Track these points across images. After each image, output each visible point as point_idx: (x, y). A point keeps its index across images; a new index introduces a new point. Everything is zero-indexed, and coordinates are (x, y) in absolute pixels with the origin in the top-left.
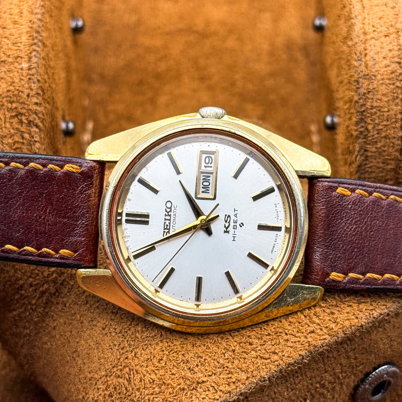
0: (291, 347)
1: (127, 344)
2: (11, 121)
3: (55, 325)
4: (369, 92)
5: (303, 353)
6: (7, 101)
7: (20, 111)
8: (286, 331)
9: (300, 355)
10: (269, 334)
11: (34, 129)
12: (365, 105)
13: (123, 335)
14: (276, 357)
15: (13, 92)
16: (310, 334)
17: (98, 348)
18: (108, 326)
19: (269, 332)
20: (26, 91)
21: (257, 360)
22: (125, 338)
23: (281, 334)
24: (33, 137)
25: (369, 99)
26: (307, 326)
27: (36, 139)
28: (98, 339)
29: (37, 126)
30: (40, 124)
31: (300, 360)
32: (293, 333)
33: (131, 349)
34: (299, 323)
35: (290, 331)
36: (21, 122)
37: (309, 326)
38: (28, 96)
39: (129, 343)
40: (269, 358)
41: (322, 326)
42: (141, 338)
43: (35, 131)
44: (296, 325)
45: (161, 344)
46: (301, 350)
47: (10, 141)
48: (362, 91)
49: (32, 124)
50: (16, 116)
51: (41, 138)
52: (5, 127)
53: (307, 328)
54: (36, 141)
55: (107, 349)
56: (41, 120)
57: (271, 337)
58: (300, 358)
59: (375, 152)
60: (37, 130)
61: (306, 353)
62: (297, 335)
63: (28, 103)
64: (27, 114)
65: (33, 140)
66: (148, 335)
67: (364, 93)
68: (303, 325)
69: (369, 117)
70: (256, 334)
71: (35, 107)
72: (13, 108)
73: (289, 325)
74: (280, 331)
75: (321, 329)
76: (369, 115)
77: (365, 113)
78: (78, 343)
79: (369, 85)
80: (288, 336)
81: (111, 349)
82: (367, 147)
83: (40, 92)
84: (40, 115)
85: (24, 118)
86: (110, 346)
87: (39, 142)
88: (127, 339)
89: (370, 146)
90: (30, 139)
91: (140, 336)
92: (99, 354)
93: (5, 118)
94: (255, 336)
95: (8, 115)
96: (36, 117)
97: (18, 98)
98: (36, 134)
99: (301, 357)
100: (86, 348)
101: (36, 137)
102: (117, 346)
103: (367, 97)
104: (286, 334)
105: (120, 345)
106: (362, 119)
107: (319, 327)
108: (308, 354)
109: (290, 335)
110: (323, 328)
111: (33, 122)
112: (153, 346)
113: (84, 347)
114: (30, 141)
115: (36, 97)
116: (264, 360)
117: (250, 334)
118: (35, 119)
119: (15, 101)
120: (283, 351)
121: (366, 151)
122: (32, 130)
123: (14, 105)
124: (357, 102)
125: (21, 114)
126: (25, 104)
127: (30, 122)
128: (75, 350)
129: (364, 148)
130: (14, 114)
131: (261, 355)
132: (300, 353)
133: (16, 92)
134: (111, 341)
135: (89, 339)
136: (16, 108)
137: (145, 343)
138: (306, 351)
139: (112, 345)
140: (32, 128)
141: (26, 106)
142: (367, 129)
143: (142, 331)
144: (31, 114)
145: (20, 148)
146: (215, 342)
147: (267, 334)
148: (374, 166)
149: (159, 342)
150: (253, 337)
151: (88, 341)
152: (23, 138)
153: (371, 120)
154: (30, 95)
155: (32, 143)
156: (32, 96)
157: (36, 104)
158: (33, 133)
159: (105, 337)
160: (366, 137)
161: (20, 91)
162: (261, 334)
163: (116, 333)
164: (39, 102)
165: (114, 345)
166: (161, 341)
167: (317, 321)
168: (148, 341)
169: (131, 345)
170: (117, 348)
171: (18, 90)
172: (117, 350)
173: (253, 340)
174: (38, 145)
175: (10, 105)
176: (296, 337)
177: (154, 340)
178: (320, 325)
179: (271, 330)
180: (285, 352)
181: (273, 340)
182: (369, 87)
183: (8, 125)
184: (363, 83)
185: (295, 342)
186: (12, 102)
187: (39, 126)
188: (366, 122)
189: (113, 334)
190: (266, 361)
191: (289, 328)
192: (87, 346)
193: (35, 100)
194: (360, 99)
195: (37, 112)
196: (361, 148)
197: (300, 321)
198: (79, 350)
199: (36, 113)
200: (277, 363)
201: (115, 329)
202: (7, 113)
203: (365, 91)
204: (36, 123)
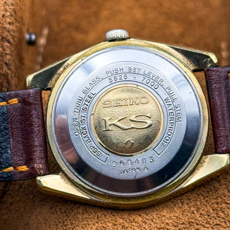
1: (69, 223)
3: (12, 201)
8: (198, 222)
10: (184, 223)
11: (6, 44)
13: (67, 215)
16: (216, 226)
17: (45, 223)
18: (55, 206)
19: (183, 221)
20: (2, 13)
22: (68, 218)
23: (193, 224)
24: (5, 50)
26: (214, 219)
27: (7, 52)
28: (46, 216)
29: (9, 42)
30: (11, 40)
32: (202, 224)
33: (73, 227)
34: (208, 216)
35: (200, 222)
37: (216, 219)
38: (3, 16)
39: (71, 221)
41: (226, 219)
42: (81, 218)
43: (7, 46)
44: (206, 217)
45: (97, 225)
49: (5, 39)
51: (11, 51)
53: (214, 221)
54: (7, 54)
55: (53, 225)
56: (12, 36)
57: (185, 226)
60: (8, 45)
62: (206, 226)
63: (3, 22)
65: (4, 52)
66: (87, 217)
68: (211, 218)
70: (173, 222)
71: (8, 26)
73: (200, 216)
74: (193, 221)
75: (225, 222)
78: (30, 217)
81: (57, 225)
83: (13, 14)
84: (12, 33)
86: (55, 222)
87: (9, 54)
88: (70, 218)
90: (2, 52)
91: (80, 217)
92: (47, 228)
94: (172, 223)
96: (9, 34)
98: (8, 48)
100: (36, 222)
101: (7, 50)
102: (61, 223)
104: (197, 224)
105: (63, 222)
107: (224, 220)
109: (200, 225)
110: (227, 221)
112: (90, 226)
113: (35, 221)
114: (3, 53)
115: (9, 18)
117: (168, 222)
118: (7, 36)
128: (27, 222)
134: (56, 219)
135: (39, 216)
137: (84, 223)
139: (57, 221)
140: (5, 43)
143: (83, 213)
144: (5, 31)
146: (139, 226)
147: (181, 223)
149: (96, 223)
150: (171, 224)
151: (39, 217)
154: (5, 16)
155: (4, 55)
157: (10, 23)
158: (5, 47)
159: (52, 215)
162: (176, 223)
163: (62, 213)
164: (12, 22)
165: (59, 222)
166: (97, 222)
167: (223, 215)
168: (87, 221)
169: (73, 224)
170: (61, 224)
172: (61, 226)
173: (171, 227)
174: (8, 57)
176: (205, 227)
177: (91, 221)
178: (224, 219)
179: (185, 220)
181: (186, 228)
187: (11, 41)
189: (59, 213)
191: (200, 219)
192: (37, 221)
193: (8, 20)
197: (209, 214)
198: (30, 223)
199: (8, 31)
201: (61, 209)
204: (8, 39)
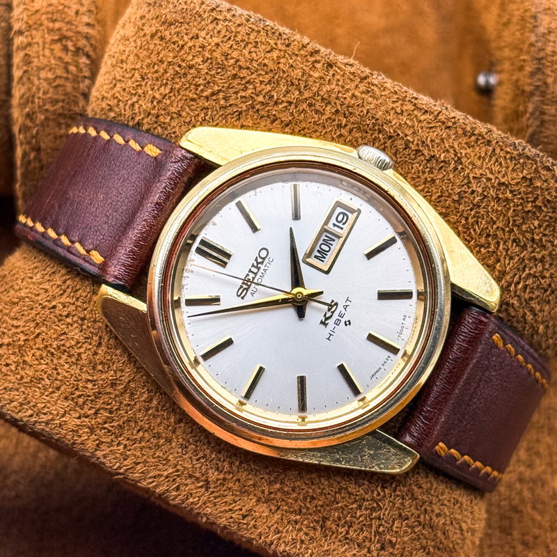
2: (52, 47)
4: (550, 32)
6: (47, 19)
7: (65, 33)
11: (84, 60)
12: (544, 49)
15: (57, 7)
20: (75, 7)
24: (81, 71)
25: (549, 41)
27: (86, 74)
29: (87, 56)
30: (92, 53)
36: (66, 49)
38: (77, 13)
43: (85, 63)
47: (50, 75)
48: (542, 30)
49: (81, 52)
50: (60, 40)
52: (44, 56)
54: (85, 77)
56: (94, 47)
59: (554, 116)
60: (88, 62)
63: (75, 23)
64: (74, 39)
65: (81, 75)
67: (544, 34)
69: (548, 66)
71: (86, 30)
72: (56, 29)
76: (549, 64)
77: (544, 61)
79: (551, 22)
82: (544, 109)
83: (93, 8)
84: (93, 41)
85: (70, 44)
87: (89, 77)
89: (549, 107)
90: (76, 74)
93: (44, 43)
95: (48, 38)
96: (87, 43)
97: (64, 16)
98: (86, 66)
101: (85, 71)
103: (547, 39)
106: (539, 70)
111: (83, 51)
114: (78, 76)
115: (86, 15)
118: (85, 46)
119: (59, 19)
121: (543, 113)
122: (81, 61)
123: (57, 25)
124: (532, 45)
125: (67, 38)
126: (72, 25)
127: (78, 49)
129: (540, 110)
130: (56, 37)
133: (61, 8)
136: (59, 29)
140: (81, 58)
141: (74, 27)
142: (545, 83)
144: (80, 38)
145: (63, 86)
148: (553, 135)
152: (67, 71)
153: (552, 71)
154: (80, 12)
155: (79, 79)
156: (83, 14)
157: (88, 24)
158: (82, 66)
160: (543, 94)
161: (65, 6)
164: (91, 22)
171: (63, 4)
174: (87, 82)
175: (51, 25)
182: (551, 26)
183: (47, 52)
184: (542, 20)
186: (54, 21)
187: (92, 56)
188: (544, 73)
193: (86, 19)
194: (537, 41)
195: (89, 36)
196: (536, 109)
199: (87, 38)
202: (46, 36)
203: (546, 31)
204: (87, 52)
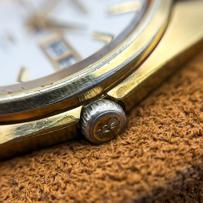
0: (163, 159)
5: (183, 169)
9: (178, 173)
14: (136, 177)
21: (105, 182)
31: (179, 180)
40: (124, 178)
46: (179, 164)
58: (177, 178)
61: (188, 169)
80: (158, 143)
99: (181, 176)
108: (192, 171)
116: (115, 183)
120: (148, 166)
131: (112, 174)
132: (178, 168)
138: (189, 166)
180: (151, 167)
185: (169, 151)
190: (119, 184)
200: (136, 187)
